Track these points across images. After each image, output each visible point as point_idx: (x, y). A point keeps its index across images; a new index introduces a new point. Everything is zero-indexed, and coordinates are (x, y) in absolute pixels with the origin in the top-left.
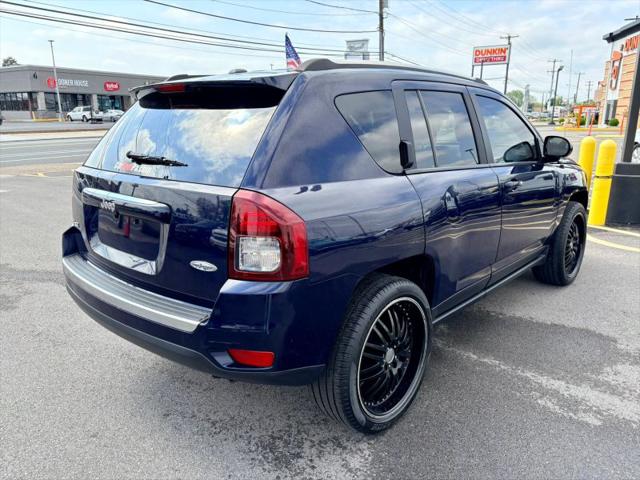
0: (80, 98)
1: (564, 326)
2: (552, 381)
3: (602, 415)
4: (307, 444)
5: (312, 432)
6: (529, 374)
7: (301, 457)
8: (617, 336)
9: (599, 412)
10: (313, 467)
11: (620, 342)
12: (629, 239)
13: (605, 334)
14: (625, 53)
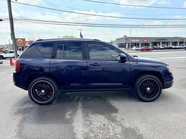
0: (137, 44)
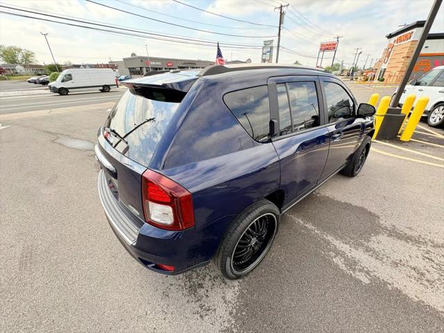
0: (158, 69)
1: (351, 205)
2: (342, 245)
3: (369, 275)
4: (208, 277)
5: (212, 269)
6: (330, 238)
7: (203, 287)
8: (379, 214)
9: (368, 273)
10: (207, 296)
11: (381, 218)
12: (387, 148)
13: (373, 212)
14: (395, 44)
